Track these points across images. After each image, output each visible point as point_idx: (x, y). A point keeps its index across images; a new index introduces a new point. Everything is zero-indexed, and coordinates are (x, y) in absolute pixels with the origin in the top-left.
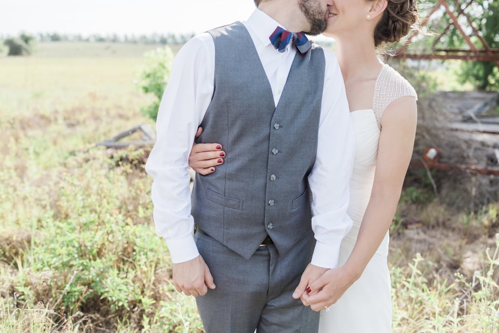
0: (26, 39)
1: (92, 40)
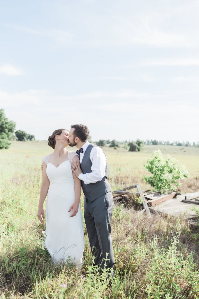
0: (139, 143)
1: (175, 144)
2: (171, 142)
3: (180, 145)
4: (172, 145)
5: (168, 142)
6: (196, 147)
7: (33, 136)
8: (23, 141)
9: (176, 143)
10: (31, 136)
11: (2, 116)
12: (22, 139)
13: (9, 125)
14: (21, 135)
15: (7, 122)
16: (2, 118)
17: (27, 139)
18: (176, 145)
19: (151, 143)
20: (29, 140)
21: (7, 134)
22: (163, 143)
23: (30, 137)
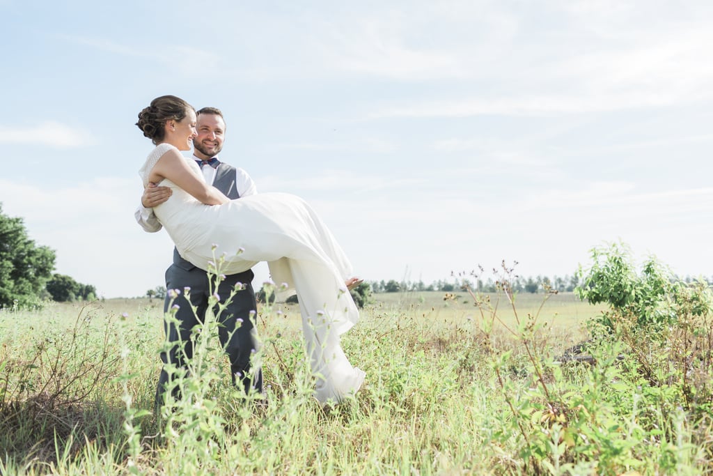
1: (436, 288)
2: (427, 285)
3: (448, 288)
4: (430, 289)
5: (421, 284)
6: (485, 292)
7: (92, 288)
8: (67, 302)
9: (439, 286)
10: (85, 288)
11: (18, 235)
12: (63, 297)
13: (38, 259)
14: (60, 286)
15: (32, 249)
16: (18, 242)
17: (77, 295)
18: (439, 290)
19: (381, 288)
20: (80, 297)
21: (32, 281)
22: (410, 287)
23: (84, 292)
